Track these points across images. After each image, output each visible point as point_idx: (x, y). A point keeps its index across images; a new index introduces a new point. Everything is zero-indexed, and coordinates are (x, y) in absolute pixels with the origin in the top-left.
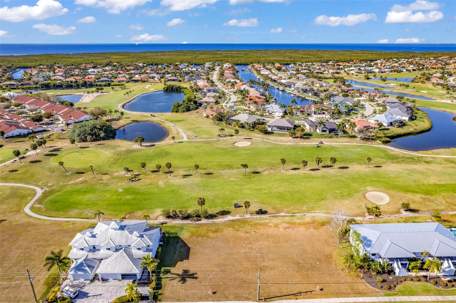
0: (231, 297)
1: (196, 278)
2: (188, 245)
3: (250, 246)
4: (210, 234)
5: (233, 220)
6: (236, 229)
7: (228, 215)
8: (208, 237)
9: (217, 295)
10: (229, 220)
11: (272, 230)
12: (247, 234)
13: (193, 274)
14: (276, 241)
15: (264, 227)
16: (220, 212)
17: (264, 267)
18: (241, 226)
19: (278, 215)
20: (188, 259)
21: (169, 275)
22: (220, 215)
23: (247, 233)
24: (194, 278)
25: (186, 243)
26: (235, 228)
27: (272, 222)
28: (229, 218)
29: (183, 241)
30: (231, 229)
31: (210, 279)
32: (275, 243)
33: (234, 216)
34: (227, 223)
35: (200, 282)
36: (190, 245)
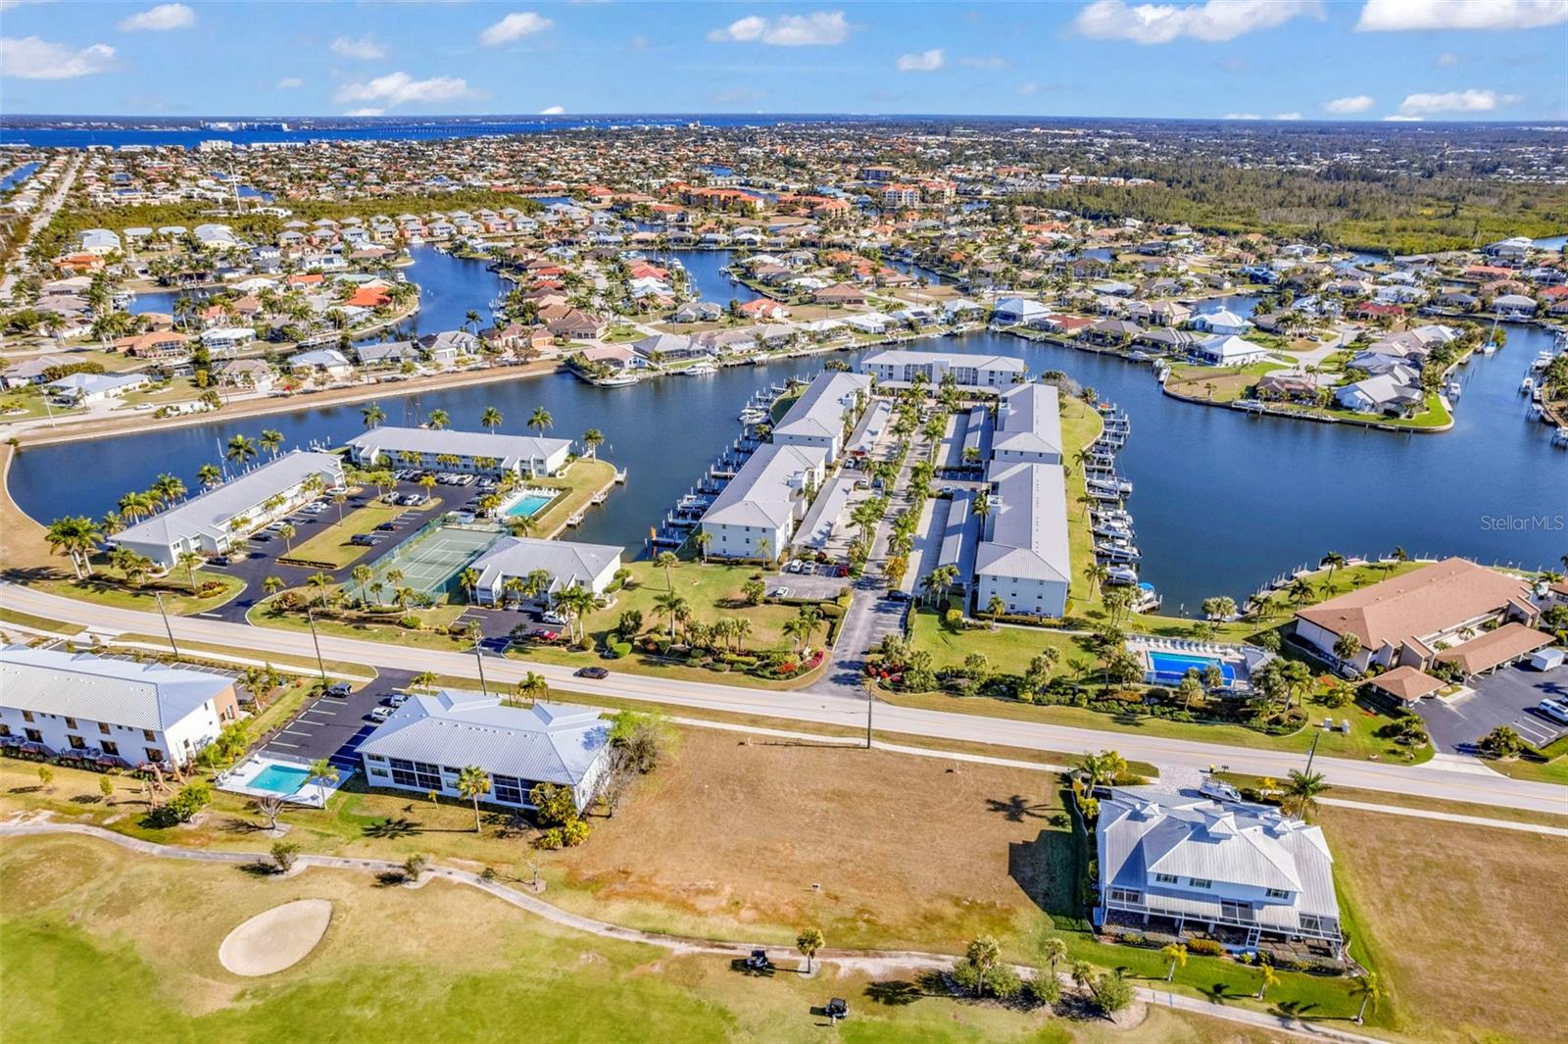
0: (918, 760)
1: (989, 801)
2: (1016, 884)
3: (846, 855)
4: (950, 911)
5: (866, 955)
6: (866, 916)
7: (878, 980)
8: (957, 902)
9: (945, 768)
10: (881, 956)
11: (757, 893)
12: (838, 894)
13: (996, 810)
14: (768, 854)
15: (775, 911)
16: (905, 1002)
17: (831, 800)
18: (849, 924)
19: (698, 949)
20: (1011, 845)
21: (1051, 814)
22: (908, 985)
23: (836, 898)
24: (994, 802)
25: (1022, 893)
26: (867, 921)
27: (740, 922)
28: (877, 968)
29: (1034, 899)
30: (883, 921)
31: (957, 794)
32: (772, 850)
33: (860, 973)
34: (889, 945)
35: (978, 793)
36: (1011, 883)
